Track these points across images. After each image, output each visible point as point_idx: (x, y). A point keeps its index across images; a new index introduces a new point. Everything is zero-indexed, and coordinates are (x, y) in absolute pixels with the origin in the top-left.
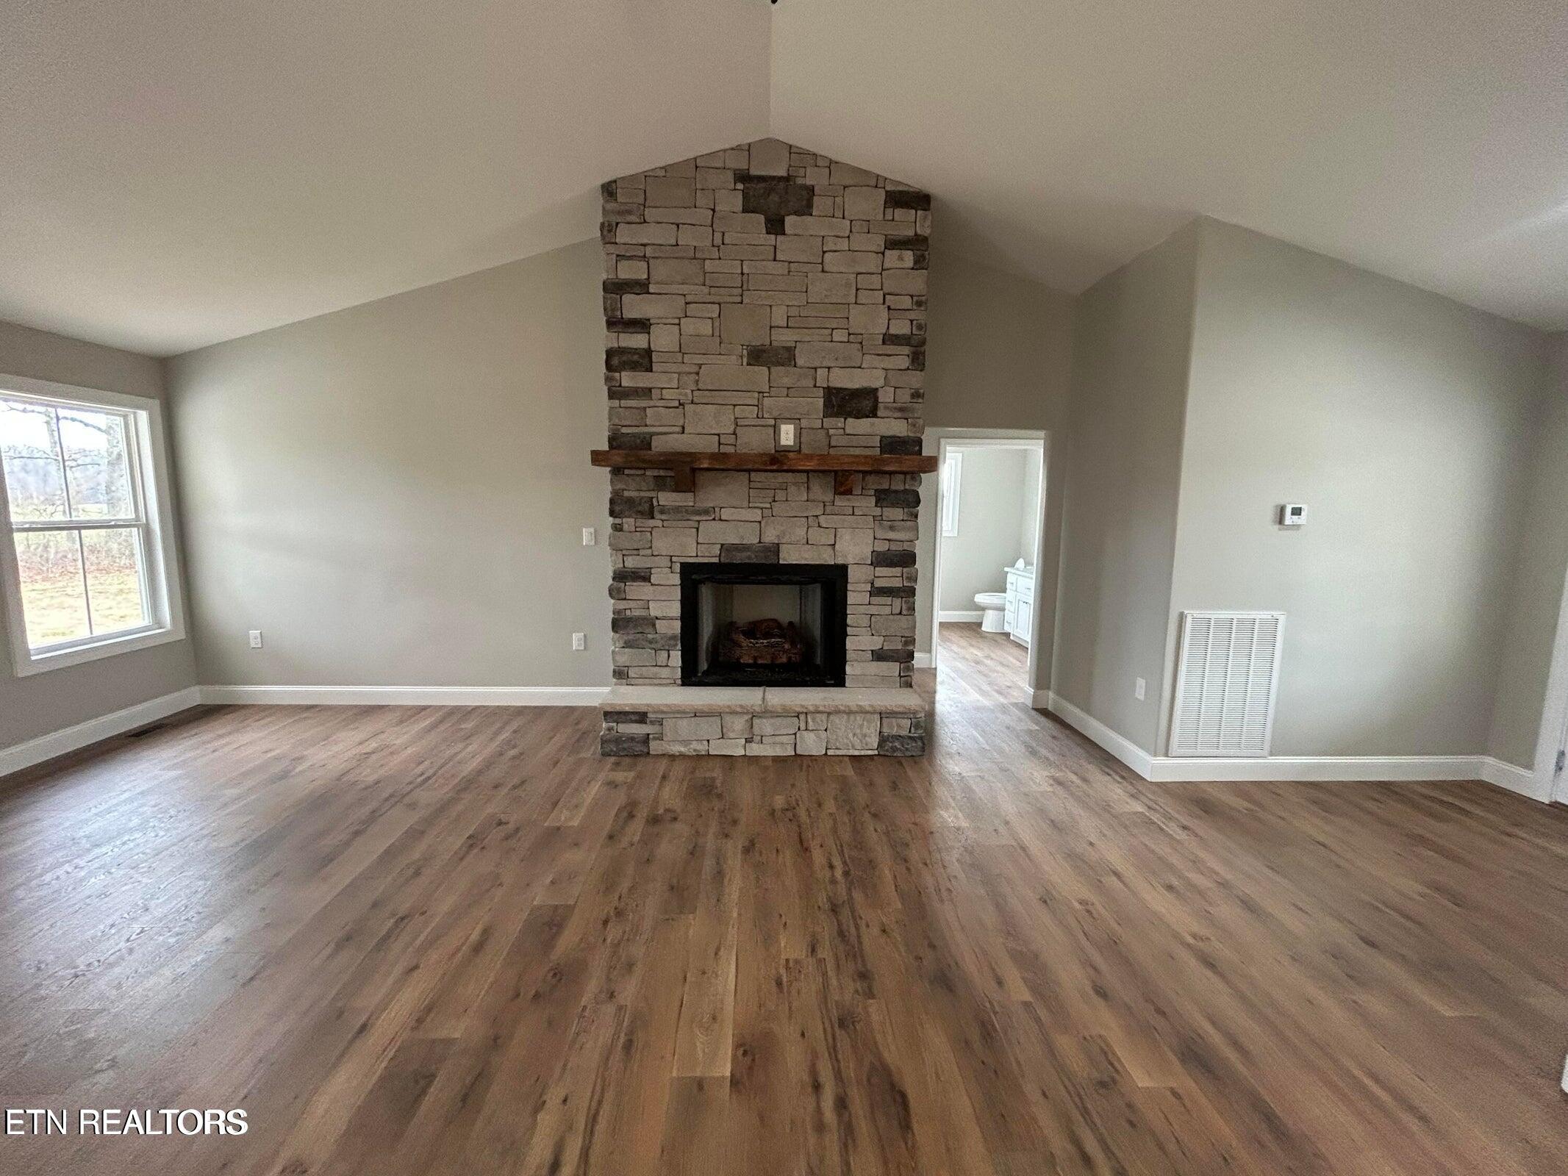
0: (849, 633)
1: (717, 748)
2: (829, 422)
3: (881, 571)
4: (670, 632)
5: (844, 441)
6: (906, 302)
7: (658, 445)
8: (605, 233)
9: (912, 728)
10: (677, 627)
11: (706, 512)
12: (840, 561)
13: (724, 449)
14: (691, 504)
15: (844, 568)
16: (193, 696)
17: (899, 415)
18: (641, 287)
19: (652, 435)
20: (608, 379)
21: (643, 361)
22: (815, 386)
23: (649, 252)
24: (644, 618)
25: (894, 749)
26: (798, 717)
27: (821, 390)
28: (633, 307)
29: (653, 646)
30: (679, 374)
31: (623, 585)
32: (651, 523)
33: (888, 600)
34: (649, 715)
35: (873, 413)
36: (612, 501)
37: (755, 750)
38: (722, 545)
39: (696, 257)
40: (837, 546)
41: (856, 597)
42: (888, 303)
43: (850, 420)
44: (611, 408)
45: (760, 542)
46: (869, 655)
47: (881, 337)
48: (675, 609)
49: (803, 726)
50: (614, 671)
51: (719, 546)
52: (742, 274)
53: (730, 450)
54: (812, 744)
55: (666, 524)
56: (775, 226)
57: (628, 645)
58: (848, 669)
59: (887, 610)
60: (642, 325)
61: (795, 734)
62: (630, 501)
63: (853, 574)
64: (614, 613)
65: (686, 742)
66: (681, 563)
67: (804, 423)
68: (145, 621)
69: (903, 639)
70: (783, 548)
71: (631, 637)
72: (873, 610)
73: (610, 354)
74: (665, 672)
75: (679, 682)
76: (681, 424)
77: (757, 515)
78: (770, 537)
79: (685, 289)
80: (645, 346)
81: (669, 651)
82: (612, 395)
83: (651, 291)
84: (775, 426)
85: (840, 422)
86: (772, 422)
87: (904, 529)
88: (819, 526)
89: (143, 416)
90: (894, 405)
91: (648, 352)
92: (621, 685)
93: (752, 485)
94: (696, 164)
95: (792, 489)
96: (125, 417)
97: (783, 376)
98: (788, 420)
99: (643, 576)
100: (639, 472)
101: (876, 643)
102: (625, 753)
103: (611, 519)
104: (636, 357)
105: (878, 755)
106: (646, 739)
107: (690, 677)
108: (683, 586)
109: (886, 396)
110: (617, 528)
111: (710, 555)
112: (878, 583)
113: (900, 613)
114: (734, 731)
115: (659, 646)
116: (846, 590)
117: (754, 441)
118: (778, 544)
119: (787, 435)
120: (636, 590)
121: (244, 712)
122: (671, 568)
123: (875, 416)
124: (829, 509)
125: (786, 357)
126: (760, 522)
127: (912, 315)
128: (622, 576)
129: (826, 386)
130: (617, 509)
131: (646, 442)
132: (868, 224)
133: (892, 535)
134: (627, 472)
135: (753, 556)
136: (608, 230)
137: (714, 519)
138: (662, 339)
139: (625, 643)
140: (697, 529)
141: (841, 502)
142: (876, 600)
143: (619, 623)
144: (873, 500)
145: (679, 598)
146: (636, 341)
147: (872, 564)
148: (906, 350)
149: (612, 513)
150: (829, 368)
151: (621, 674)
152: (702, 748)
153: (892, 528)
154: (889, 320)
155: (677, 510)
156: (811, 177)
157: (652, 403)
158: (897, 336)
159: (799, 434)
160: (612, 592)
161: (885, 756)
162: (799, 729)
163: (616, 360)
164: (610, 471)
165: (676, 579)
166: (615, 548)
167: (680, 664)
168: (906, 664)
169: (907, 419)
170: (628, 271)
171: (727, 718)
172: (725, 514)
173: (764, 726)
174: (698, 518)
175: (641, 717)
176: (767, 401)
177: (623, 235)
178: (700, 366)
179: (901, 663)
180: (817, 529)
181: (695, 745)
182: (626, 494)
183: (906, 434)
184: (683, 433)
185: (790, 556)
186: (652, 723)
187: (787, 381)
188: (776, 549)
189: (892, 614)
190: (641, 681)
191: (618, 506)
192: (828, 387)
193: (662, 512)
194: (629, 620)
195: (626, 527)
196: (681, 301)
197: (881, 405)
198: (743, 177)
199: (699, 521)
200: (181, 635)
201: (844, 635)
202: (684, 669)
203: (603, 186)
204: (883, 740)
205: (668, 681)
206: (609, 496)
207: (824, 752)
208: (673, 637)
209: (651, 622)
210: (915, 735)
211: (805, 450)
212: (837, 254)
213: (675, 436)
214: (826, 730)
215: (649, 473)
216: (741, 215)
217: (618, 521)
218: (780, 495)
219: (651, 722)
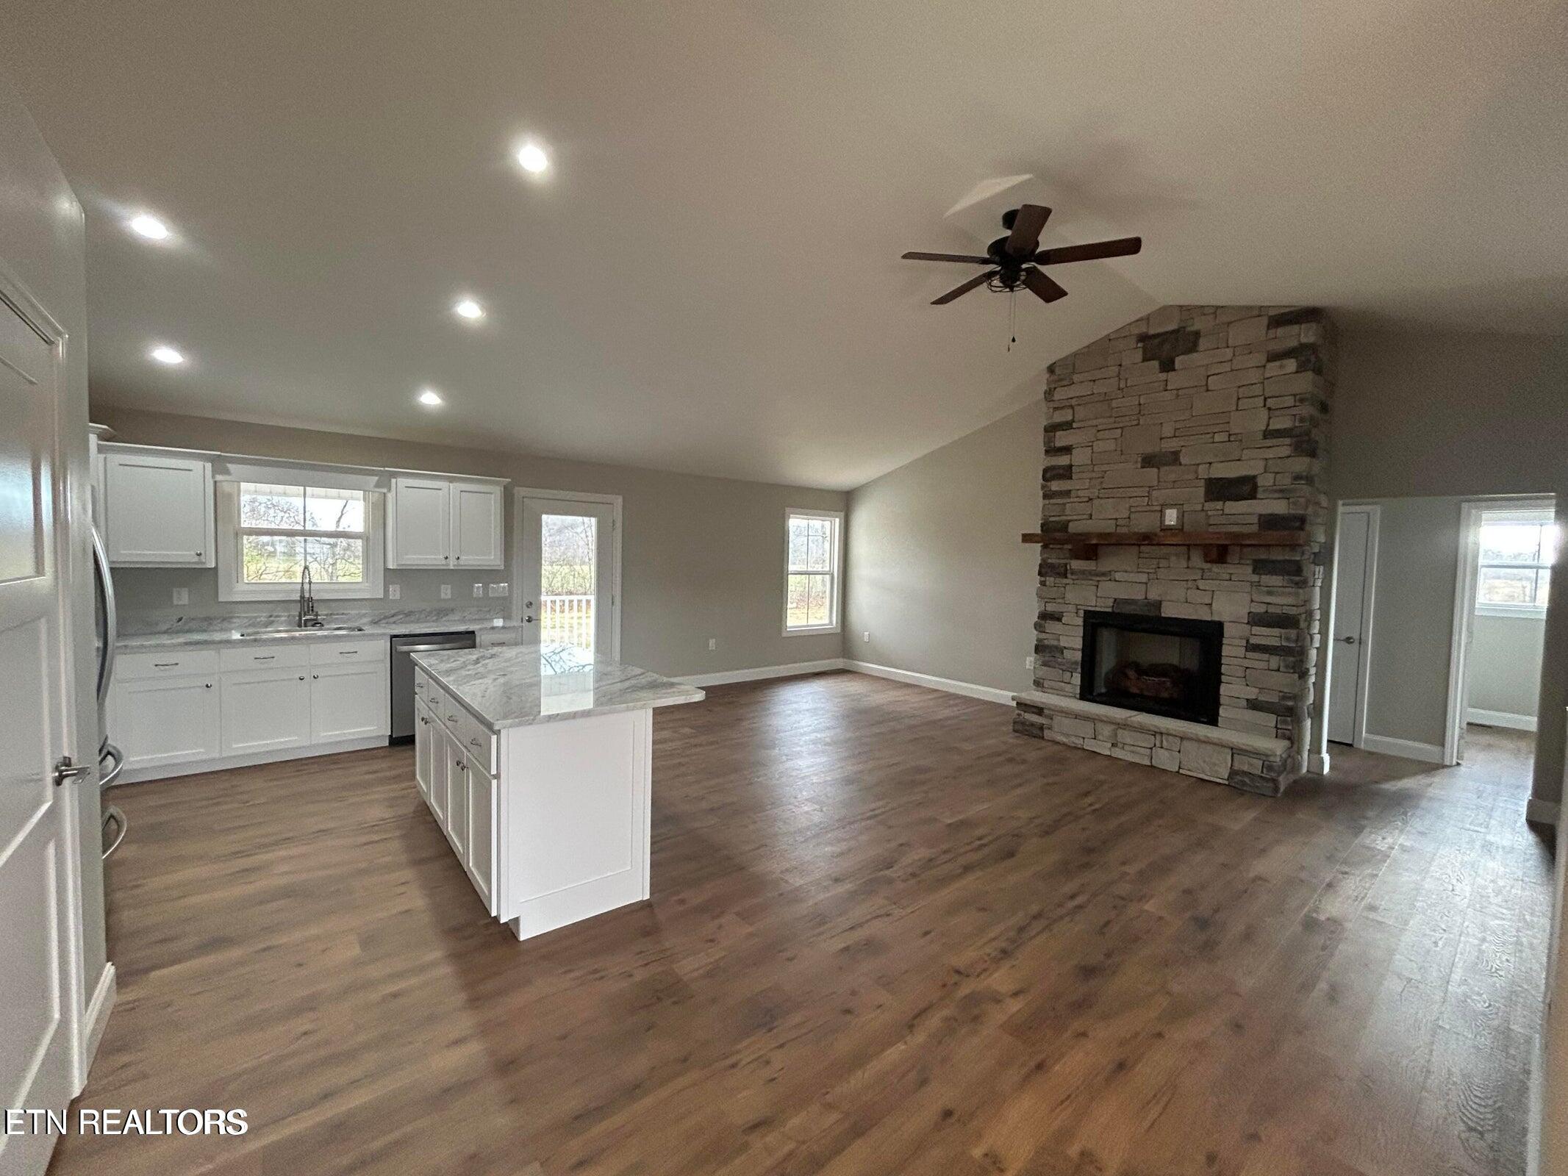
0: (1223, 680)
1: (1090, 745)
2: (1208, 505)
3: (1256, 630)
4: (1073, 660)
5: (1223, 520)
6: (1289, 401)
7: (1073, 528)
8: (1047, 395)
9: (1264, 769)
10: (1078, 656)
11: (1103, 574)
12: (1216, 618)
13: (1120, 530)
14: (1095, 568)
15: (1219, 626)
16: (839, 663)
17: (1280, 495)
18: (1067, 426)
19: (1069, 521)
20: (1043, 487)
21: (1066, 473)
22: (1197, 478)
23: (1074, 402)
24: (1056, 647)
25: (1244, 783)
26: (1155, 735)
27: (1203, 481)
28: (1062, 439)
29: (1061, 667)
30: (1090, 479)
31: (1043, 622)
32: (1065, 581)
33: (1266, 656)
34: (1045, 711)
35: (1252, 495)
36: (1041, 566)
37: (1118, 753)
38: (1115, 600)
39: (1106, 399)
40: (1214, 605)
41: (1231, 651)
42: (1268, 405)
43: (1228, 503)
44: (1044, 506)
45: (1146, 598)
46: (1245, 703)
47: (1262, 433)
48: (1078, 643)
49: (1158, 744)
50: (1034, 681)
51: (1113, 600)
52: (1140, 405)
53: (1124, 530)
54: (1165, 760)
55: (1075, 582)
56: (1168, 366)
57: (1045, 664)
58: (1221, 711)
59: (1263, 665)
60: (1067, 450)
61: (1151, 748)
62: (1052, 566)
63: (1228, 630)
64: (1037, 641)
65: (1067, 735)
66: (1084, 610)
67: (1186, 507)
68: (827, 621)
69: (1281, 694)
70: (1164, 604)
71: (1047, 658)
72: (1247, 663)
73: (1045, 471)
74: (1068, 688)
75: (1078, 696)
76: (1089, 512)
77: (1144, 578)
78: (1153, 595)
79: (1095, 422)
80: (1068, 463)
81: (1072, 672)
82: (1045, 496)
83: (1074, 427)
84: (1161, 511)
85: (1219, 505)
86: (1158, 508)
87: (1283, 594)
88: (1198, 589)
89: (837, 520)
90: (1275, 487)
91: (1071, 466)
92: (1038, 691)
93: (1142, 555)
94: (1108, 339)
95: (1173, 558)
96: (831, 522)
97: (1170, 473)
98: (1171, 506)
99: (1057, 617)
100: (1059, 546)
101: (1252, 693)
102: (1027, 733)
103: (1039, 577)
104: (1061, 472)
105: (1228, 785)
106: (1041, 728)
107: (1087, 693)
108: (1085, 626)
109: (1265, 481)
110: (1043, 583)
111: (1105, 606)
112: (1253, 641)
113: (1278, 670)
114: (1103, 735)
115: (1064, 668)
116: (1221, 644)
117: (1144, 523)
118: (1161, 601)
119: (1171, 517)
120: (1052, 626)
121: (857, 675)
122: (1077, 613)
123: (1254, 498)
124: (1207, 575)
125: (1174, 458)
126: (1146, 583)
127: (1295, 411)
128: (1044, 616)
129: (1206, 477)
130: (1043, 570)
131: (1064, 526)
132: (1249, 349)
133: (1268, 599)
134: (1051, 546)
135: (1138, 609)
136: (1049, 394)
137: (1110, 580)
138: (1079, 457)
139: (1043, 662)
140: (1097, 586)
141: (1216, 569)
142: (1250, 655)
143: (1039, 649)
144: (1250, 569)
145: (1082, 635)
146: (1063, 460)
147: (1248, 623)
148: (1287, 441)
149: (1040, 574)
150: (1210, 463)
151: (1038, 684)
152: (1079, 742)
153: (1270, 593)
154: (1270, 418)
155: (1083, 572)
156: (1197, 325)
157: (1072, 500)
158: (1278, 430)
159: (1181, 517)
160: (1038, 627)
161: (1234, 787)
162: (1155, 745)
163: (1050, 474)
164: (1042, 546)
165: (1080, 621)
166: (1040, 596)
167: (1079, 683)
168: (1283, 718)
169: (1288, 499)
170: (1059, 417)
171: (1099, 725)
172: (1118, 576)
173: (1125, 736)
174: (1098, 579)
175: (1039, 710)
176: (1155, 493)
177: (1058, 395)
178: (1105, 472)
179: (1278, 716)
180: (1196, 591)
181: (1073, 739)
182: (1050, 561)
183: (1287, 512)
184: (1091, 519)
185: (1169, 611)
186: (1047, 717)
187: (1172, 477)
188: (1158, 605)
189: (1269, 669)
190: (1051, 691)
191: (1044, 570)
192: (1210, 478)
193: (1072, 574)
194: (1047, 647)
195: (1048, 583)
196: (1094, 430)
197: (1260, 489)
198: (1143, 338)
199: (1098, 581)
200: (839, 631)
201: (1219, 682)
202: (1082, 687)
203: (1048, 368)
204: (1233, 773)
205: (1071, 695)
206: (1039, 562)
207: (1177, 769)
208: (1076, 663)
209: (1061, 650)
210: (1268, 776)
211: (1186, 528)
212: (1219, 376)
213: (1084, 522)
214: (1179, 752)
215: (1066, 546)
216: (1142, 364)
217: (1043, 579)
218: (1163, 563)
219: (1045, 716)
